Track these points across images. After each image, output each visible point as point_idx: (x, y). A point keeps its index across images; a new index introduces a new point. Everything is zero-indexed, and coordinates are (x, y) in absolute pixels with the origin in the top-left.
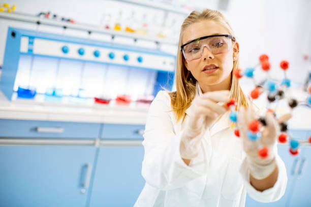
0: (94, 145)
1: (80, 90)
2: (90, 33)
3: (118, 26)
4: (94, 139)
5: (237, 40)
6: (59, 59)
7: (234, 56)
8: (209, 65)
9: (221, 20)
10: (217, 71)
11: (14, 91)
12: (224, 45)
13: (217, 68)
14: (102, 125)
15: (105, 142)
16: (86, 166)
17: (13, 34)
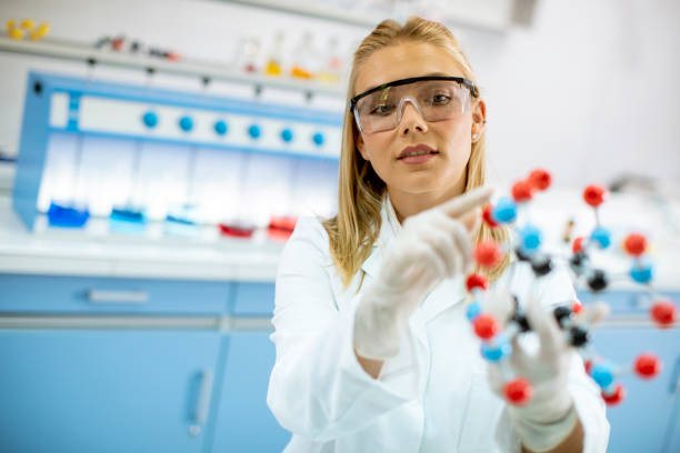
0: (216, 328)
1: (187, 207)
2: (206, 80)
3: (274, 66)
4: (217, 316)
5: (483, 97)
6: (138, 141)
7: (473, 133)
8: (414, 145)
9: (448, 45)
10: (434, 159)
11: (38, 212)
12: (453, 102)
13: (433, 153)
14: (234, 285)
15: (241, 323)
16: (198, 377)
17: (38, 88)
